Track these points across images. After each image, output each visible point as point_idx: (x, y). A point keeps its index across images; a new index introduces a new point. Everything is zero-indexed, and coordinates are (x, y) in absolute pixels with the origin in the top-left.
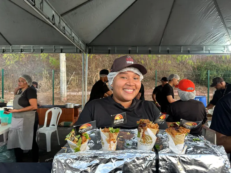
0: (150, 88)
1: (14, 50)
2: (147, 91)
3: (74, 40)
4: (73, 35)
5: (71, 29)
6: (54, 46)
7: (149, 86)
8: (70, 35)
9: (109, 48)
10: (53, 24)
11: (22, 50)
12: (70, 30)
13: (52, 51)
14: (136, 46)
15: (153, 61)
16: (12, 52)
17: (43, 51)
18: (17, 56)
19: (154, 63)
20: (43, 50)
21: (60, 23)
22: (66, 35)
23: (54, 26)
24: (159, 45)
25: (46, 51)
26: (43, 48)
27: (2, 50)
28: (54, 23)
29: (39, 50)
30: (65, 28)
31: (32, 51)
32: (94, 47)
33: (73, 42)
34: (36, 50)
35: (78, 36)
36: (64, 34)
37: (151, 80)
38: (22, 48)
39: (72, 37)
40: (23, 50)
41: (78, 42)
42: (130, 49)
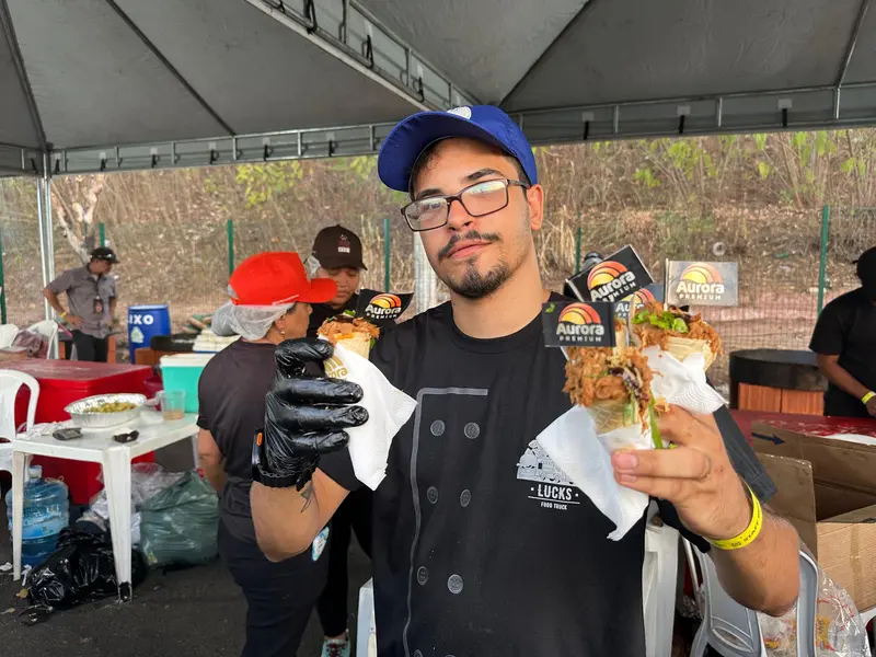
0: (795, 291)
1: (245, 149)
2: (779, 301)
3: (421, 92)
4: (420, 70)
5: (407, 45)
6: (371, 126)
7: (793, 278)
8: (402, 71)
9: (588, 116)
10: (310, 30)
11: (269, 151)
12: (403, 51)
13: (367, 148)
14: (714, 97)
15: (820, 164)
16: (238, 158)
17: (336, 150)
18: (277, 175)
19: (826, 172)
20: (333, 145)
21: (343, 24)
22: (378, 74)
23: (312, 38)
24: (836, 84)
25: (343, 147)
26: (336, 135)
27: (207, 152)
28: (312, 25)
29: (323, 146)
30: (373, 43)
31: (299, 153)
32: (522, 118)
33: (421, 102)
34: (313, 147)
35: (446, 73)
36: (371, 67)
37: (804, 254)
38: (269, 144)
39: (415, 80)
40: (272, 148)
41: (445, 100)
42: (684, 110)
